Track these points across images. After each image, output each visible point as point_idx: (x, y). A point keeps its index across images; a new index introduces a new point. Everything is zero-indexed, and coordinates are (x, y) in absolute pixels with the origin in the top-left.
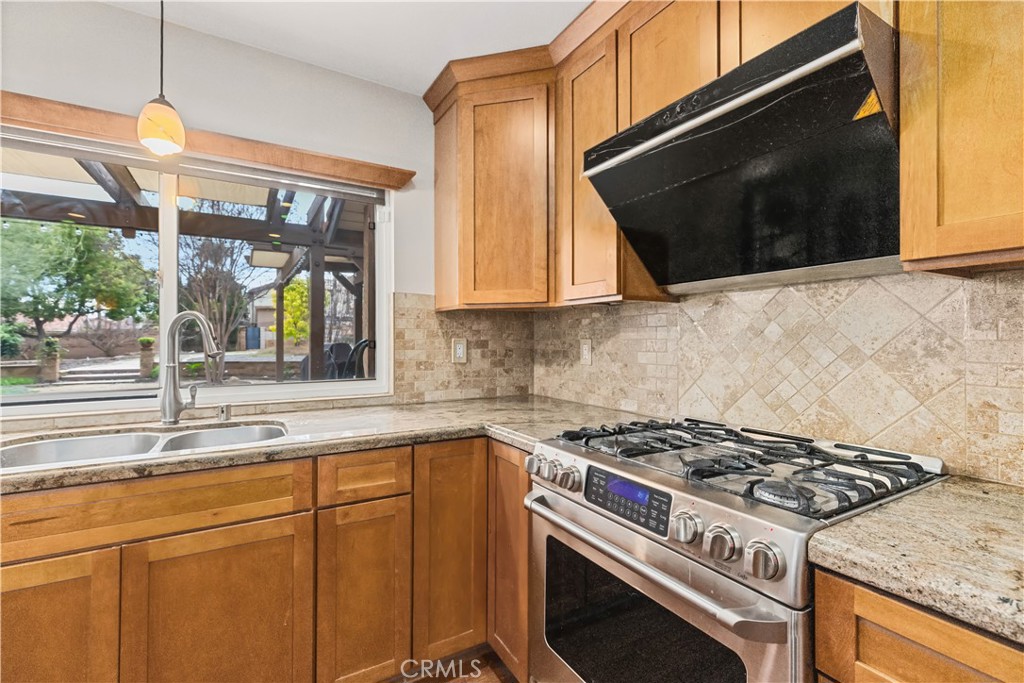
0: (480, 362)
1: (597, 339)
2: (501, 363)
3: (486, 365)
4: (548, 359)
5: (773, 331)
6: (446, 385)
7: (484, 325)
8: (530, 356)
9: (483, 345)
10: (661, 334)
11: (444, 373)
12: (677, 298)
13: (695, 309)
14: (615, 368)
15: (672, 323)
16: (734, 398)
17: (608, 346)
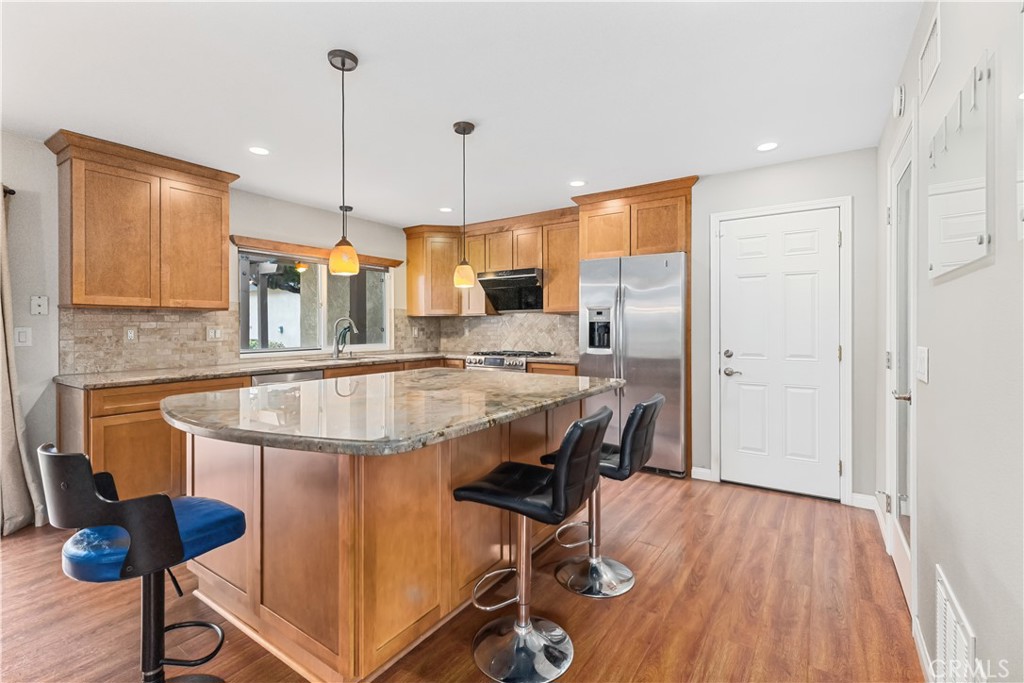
0: (423, 337)
1: (471, 328)
2: (429, 338)
3: (424, 337)
4: (448, 335)
5: (526, 324)
6: (411, 346)
7: (423, 322)
8: (439, 335)
9: (423, 330)
10: (495, 325)
11: (410, 341)
12: (500, 314)
13: (505, 318)
14: (479, 337)
15: (498, 322)
16: (516, 344)
17: (476, 330)
